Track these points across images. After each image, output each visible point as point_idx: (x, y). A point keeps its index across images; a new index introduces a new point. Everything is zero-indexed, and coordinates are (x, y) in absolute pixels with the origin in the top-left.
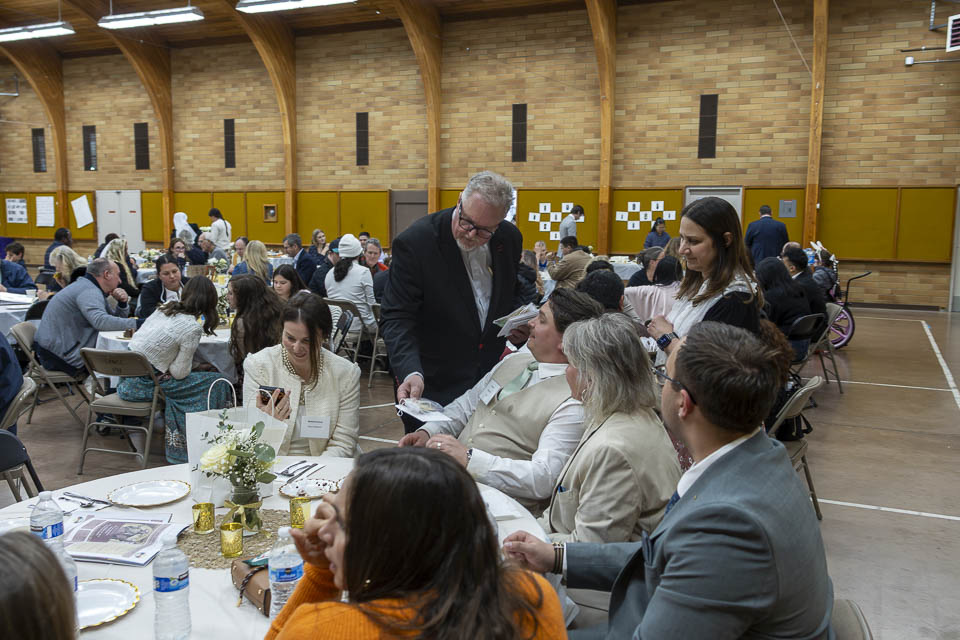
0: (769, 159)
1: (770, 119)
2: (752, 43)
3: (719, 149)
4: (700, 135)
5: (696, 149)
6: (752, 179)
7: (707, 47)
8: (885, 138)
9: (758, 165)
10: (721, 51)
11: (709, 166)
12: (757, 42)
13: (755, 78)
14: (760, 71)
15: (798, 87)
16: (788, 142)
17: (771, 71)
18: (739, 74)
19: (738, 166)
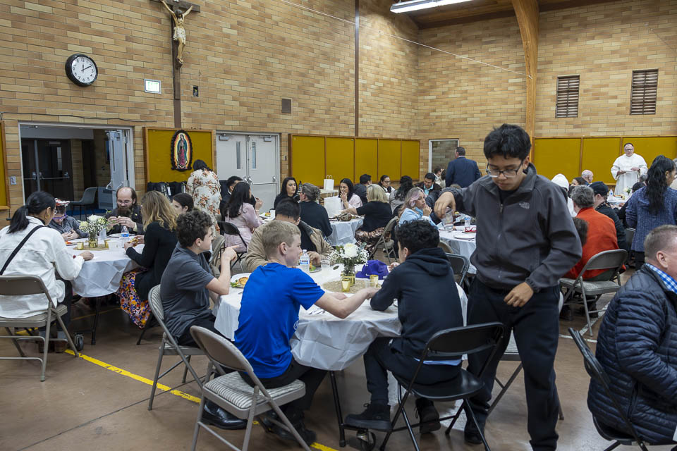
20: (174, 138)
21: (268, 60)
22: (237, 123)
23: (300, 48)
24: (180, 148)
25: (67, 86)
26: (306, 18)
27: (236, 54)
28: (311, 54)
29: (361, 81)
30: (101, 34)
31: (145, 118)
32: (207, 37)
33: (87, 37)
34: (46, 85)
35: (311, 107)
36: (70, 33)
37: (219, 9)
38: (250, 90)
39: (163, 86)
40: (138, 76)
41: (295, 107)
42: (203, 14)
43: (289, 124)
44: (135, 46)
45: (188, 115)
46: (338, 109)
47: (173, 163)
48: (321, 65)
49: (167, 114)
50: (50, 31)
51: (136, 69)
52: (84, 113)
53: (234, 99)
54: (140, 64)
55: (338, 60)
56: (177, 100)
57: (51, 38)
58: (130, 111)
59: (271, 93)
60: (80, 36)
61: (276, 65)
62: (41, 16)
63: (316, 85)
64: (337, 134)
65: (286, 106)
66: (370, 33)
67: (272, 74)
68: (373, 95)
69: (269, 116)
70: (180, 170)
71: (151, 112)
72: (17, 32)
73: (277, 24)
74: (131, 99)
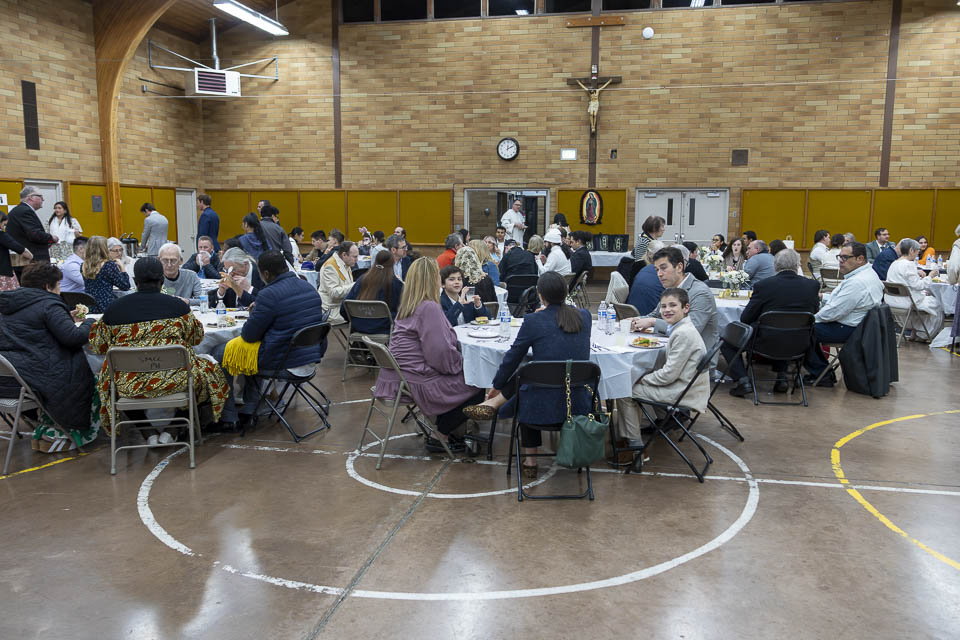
0: (76, 156)
1: (73, 117)
2: (54, 38)
3: (42, 141)
4: (25, 124)
5: (23, 138)
6: (67, 174)
7: (20, 30)
8: (137, 147)
9: (71, 161)
10: (32, 37)
11: (35, 158)
12: (59, 39)
13: (60, 74)
14: (62, 69)
15: (88, 91)
16: (88, 141)
17: (71, 71)
18: (48, 66)
19: (58, 161)
20: (584, 196)
21: (712, 111)
22: (664, 180)
23: (770, 89)
24: (589, 205)
25: (498, 162)
26: (784, 52)
27: (667, 112)
28: (790, 93)
29: (899, 111)
30: (526, 120)
31: (559, 181)
32: (630, 103)
33: (515, 124)
34: (483, 163)
35: (784, 155)
36: (502, 124)
37: (648, 72)
38: (684, 146)
39: (578, 153)
40: (555, 148)
41: (753, 157)
42: (626, 82)
43: (742, 176)
44: (554, 124)
45: (602, 176)
46: (841, 154)
47: (582, 217)
48: (809, 103)
49: (581, 176)
50: (487, 125)
51: (554, 142)
52: (509, 180)
53: (661, 157)
54: (558, 138)
55: (848, 92)
56: (592, 163)
57: (488, 130)
58: (547, 176)
59: (716, 146)
60: (509, 124)
61: (725, 114)
62: (483, 115)
63: (796, 129)
64: (838, 185)
65: (740, 158)
66: (929, 42)
67: (718, 125)
68: (928, 127)
69: (710, 170)
70: (589, 224)
71: (566, 176)
72: (467, 130)
73: (730, 70)
74: (548, 166)
